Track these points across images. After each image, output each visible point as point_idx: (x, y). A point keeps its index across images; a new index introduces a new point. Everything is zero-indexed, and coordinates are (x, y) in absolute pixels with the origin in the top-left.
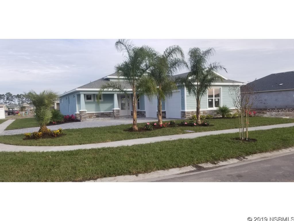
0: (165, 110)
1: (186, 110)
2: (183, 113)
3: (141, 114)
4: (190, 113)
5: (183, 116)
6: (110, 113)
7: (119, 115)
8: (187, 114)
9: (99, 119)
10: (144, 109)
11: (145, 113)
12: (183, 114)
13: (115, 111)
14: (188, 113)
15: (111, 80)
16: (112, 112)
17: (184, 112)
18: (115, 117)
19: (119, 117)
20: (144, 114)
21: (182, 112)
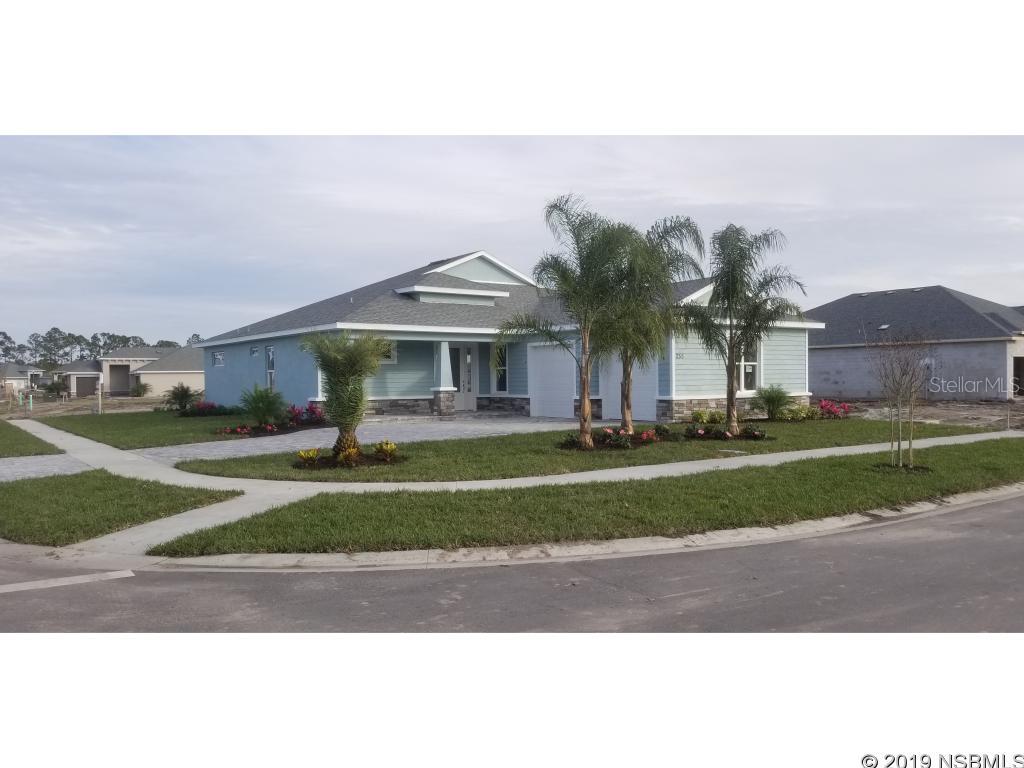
0: (598, 394)
1: (675, 396)
2: (665, 405)
3: (513, 405)
4: (682, 405)
5: (664, 414)
6: (416, 400)
7: (453, 407)
8: (676, 408)
9: (397, 419)
10: (526, 392)
11: (529, 403)
12: (666, 407)
13: (442, 395)
14: (680, 404)
15: (423, 299)
16: (432, 397)
17: (669, 402)
18: (440, 413)
19: (453, 414)
20: (523, 408)
21: (661, 401)
